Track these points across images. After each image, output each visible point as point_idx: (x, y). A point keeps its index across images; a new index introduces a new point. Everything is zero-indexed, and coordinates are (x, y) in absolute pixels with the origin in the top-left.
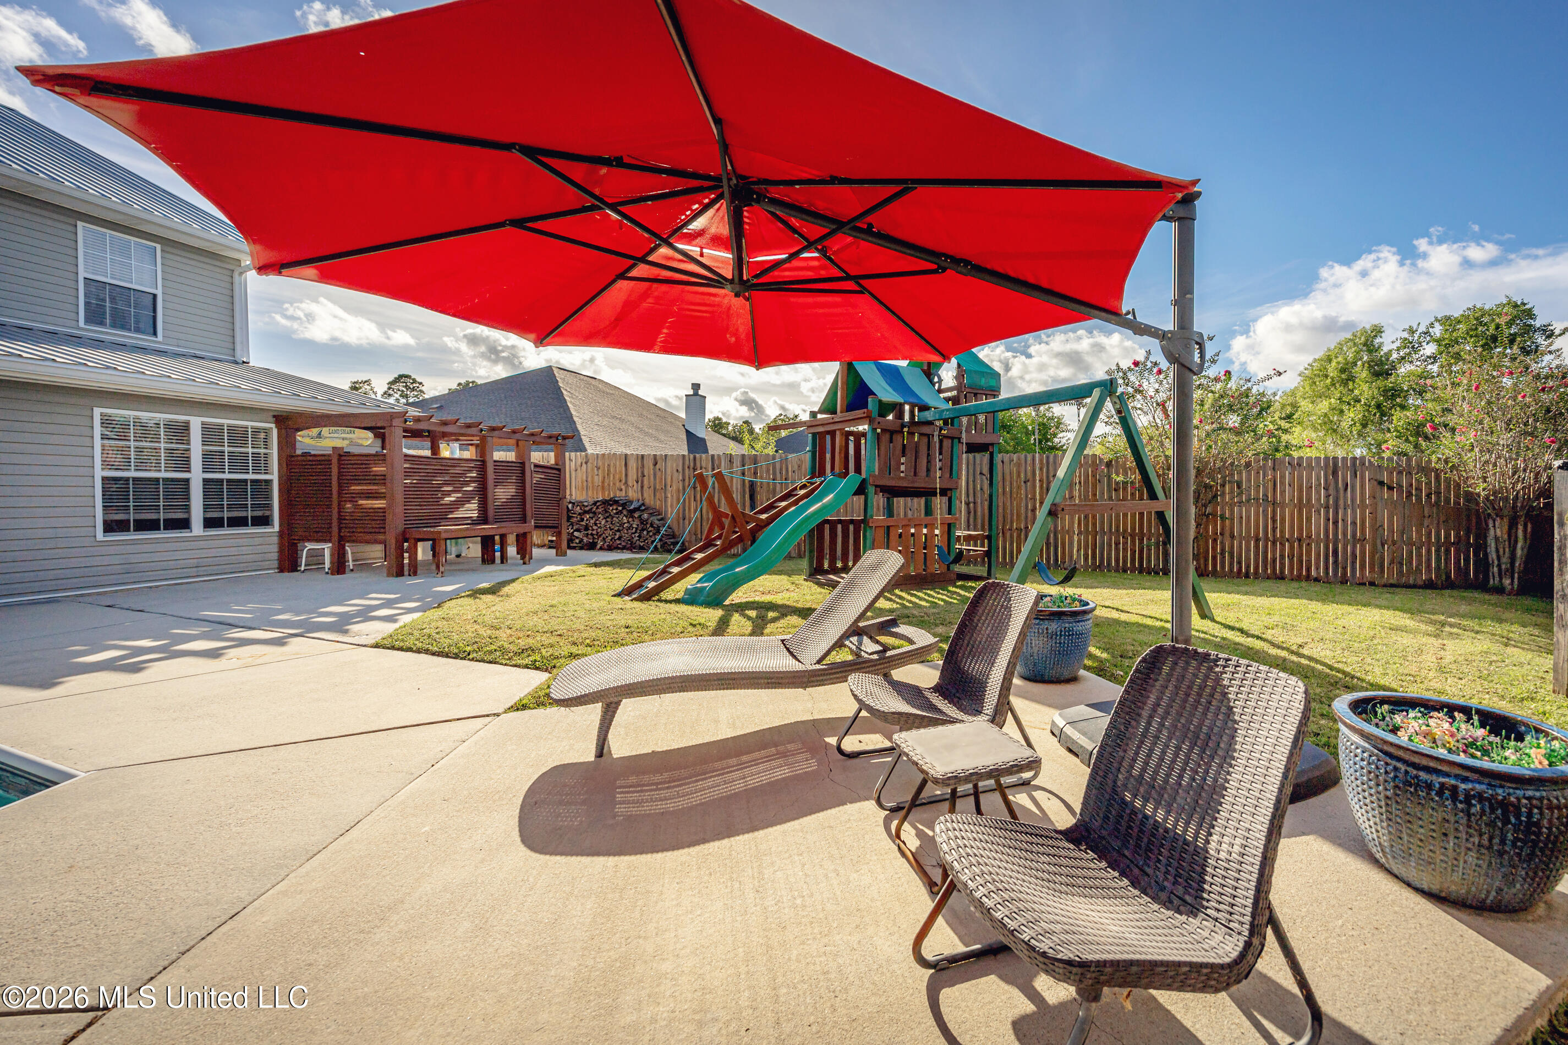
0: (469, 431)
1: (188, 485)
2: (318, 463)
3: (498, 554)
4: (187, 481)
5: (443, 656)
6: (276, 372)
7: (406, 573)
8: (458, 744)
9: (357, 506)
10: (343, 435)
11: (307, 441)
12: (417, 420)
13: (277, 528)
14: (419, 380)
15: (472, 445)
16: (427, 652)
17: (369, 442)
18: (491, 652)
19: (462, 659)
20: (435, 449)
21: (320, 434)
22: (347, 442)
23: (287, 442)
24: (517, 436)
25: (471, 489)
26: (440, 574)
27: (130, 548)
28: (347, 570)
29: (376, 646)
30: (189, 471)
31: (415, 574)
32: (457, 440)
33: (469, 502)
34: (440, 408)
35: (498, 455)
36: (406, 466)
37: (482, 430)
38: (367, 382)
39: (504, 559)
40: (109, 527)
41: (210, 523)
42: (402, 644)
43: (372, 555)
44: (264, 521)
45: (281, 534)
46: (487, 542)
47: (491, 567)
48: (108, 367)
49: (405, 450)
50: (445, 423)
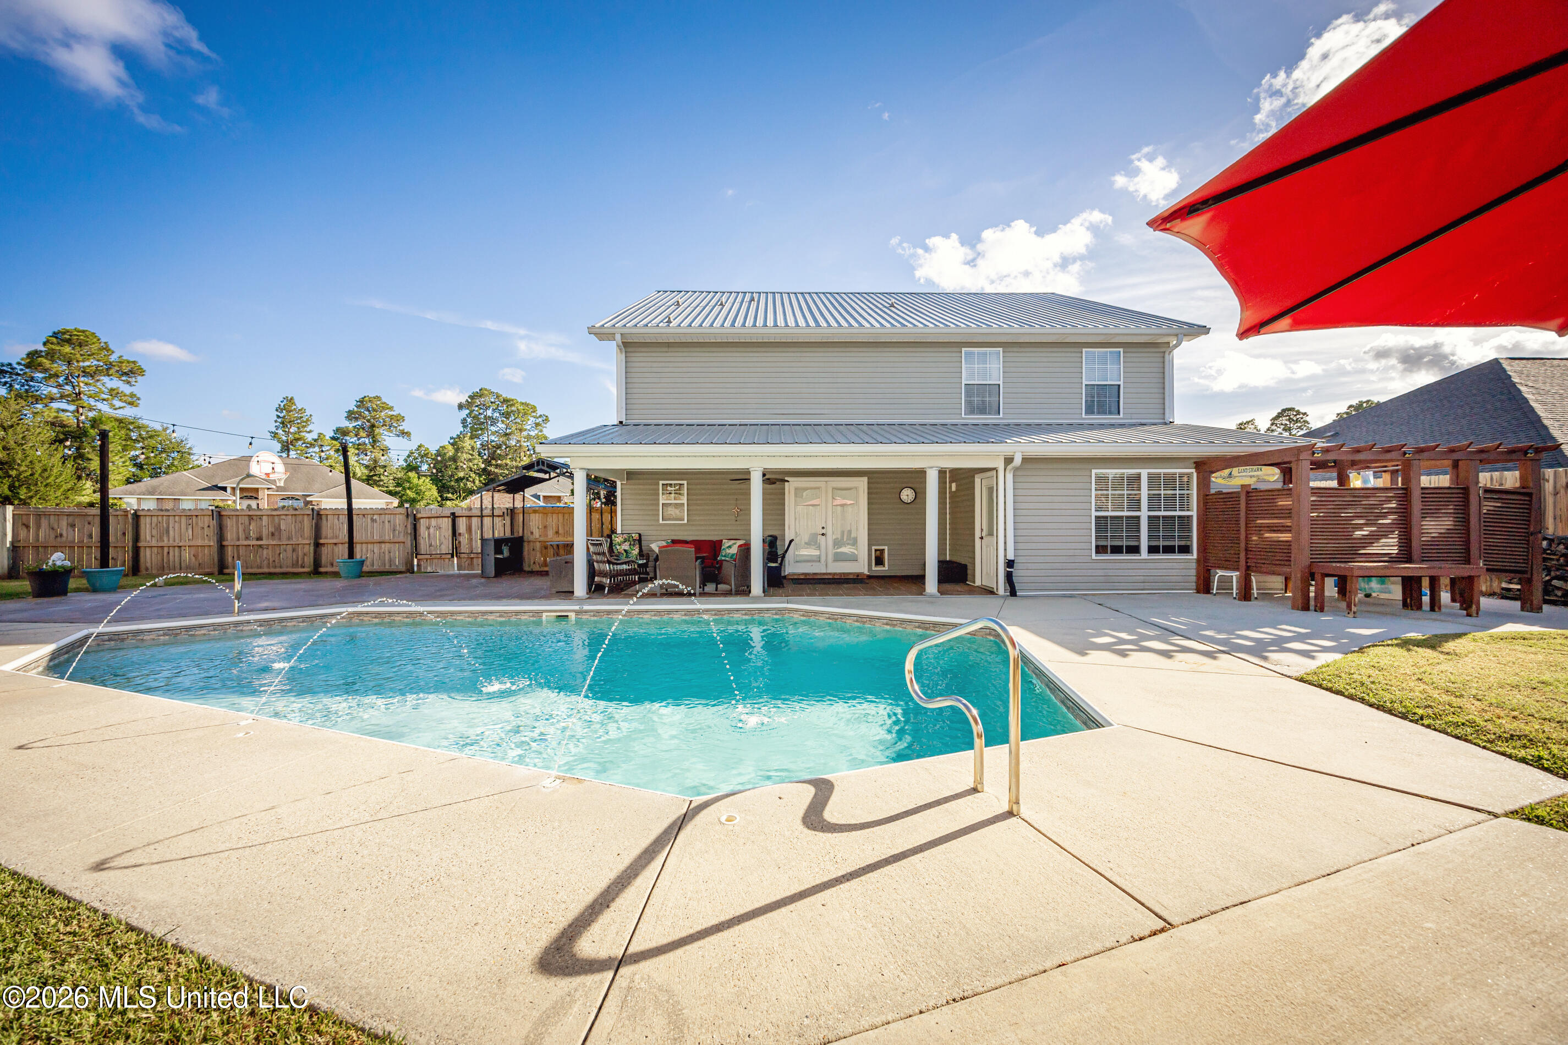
0: (1388, 456)
1: (1139, 521)
2: (1230, 498)
3: (1426, 599)
4: (1138, 517)
5: (1385, 711)
6: (1193, 426)
7: (1312, 607)
8: (1443, 831)
9: (1263, 539)
10: (1251, 474)
11: (1221, 481)
12: (1326, 451)
13: (1195, 556)
14: (1302, 410)
15: (1385, 471)
16: (1362, 701)
17: (1276, 478)
18: (1457, 725)
19: (1411, 721)
20: (1343, 479)
21: (1230, 474)
22: (1254, 479)
23: (1204, 483)
24: (1455, 456)
25: (1389, 521)
26: (1351, 615)
27: (1110, 565)
28: (1252, 598)
29: (1301, 680)
30: (1140, 511)
31: (1322, 610)
32: (1368, 468)
33: (1386, 536)
34: (1336, 434)
35: (1425, 481)
36: (1313, 499)
37: (1405, 453)
38: (1251, 422)
39: (1435, 605)
40: (1100, 549)
41: (1153, 550)
42: (1330, 685)
43: (1272, 585)
44: (1185, 549)
45: (1198, 561)
46: (1411, 585)
47: (1418, 613)
48: (1100, 441)
49: (1312, 484)
50: (1358, 451)
